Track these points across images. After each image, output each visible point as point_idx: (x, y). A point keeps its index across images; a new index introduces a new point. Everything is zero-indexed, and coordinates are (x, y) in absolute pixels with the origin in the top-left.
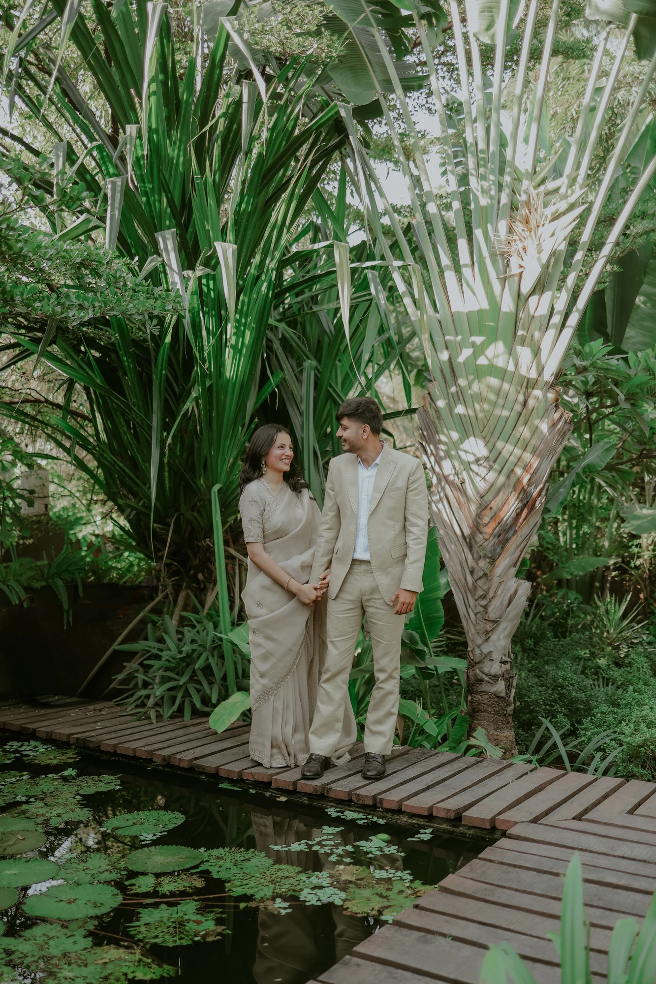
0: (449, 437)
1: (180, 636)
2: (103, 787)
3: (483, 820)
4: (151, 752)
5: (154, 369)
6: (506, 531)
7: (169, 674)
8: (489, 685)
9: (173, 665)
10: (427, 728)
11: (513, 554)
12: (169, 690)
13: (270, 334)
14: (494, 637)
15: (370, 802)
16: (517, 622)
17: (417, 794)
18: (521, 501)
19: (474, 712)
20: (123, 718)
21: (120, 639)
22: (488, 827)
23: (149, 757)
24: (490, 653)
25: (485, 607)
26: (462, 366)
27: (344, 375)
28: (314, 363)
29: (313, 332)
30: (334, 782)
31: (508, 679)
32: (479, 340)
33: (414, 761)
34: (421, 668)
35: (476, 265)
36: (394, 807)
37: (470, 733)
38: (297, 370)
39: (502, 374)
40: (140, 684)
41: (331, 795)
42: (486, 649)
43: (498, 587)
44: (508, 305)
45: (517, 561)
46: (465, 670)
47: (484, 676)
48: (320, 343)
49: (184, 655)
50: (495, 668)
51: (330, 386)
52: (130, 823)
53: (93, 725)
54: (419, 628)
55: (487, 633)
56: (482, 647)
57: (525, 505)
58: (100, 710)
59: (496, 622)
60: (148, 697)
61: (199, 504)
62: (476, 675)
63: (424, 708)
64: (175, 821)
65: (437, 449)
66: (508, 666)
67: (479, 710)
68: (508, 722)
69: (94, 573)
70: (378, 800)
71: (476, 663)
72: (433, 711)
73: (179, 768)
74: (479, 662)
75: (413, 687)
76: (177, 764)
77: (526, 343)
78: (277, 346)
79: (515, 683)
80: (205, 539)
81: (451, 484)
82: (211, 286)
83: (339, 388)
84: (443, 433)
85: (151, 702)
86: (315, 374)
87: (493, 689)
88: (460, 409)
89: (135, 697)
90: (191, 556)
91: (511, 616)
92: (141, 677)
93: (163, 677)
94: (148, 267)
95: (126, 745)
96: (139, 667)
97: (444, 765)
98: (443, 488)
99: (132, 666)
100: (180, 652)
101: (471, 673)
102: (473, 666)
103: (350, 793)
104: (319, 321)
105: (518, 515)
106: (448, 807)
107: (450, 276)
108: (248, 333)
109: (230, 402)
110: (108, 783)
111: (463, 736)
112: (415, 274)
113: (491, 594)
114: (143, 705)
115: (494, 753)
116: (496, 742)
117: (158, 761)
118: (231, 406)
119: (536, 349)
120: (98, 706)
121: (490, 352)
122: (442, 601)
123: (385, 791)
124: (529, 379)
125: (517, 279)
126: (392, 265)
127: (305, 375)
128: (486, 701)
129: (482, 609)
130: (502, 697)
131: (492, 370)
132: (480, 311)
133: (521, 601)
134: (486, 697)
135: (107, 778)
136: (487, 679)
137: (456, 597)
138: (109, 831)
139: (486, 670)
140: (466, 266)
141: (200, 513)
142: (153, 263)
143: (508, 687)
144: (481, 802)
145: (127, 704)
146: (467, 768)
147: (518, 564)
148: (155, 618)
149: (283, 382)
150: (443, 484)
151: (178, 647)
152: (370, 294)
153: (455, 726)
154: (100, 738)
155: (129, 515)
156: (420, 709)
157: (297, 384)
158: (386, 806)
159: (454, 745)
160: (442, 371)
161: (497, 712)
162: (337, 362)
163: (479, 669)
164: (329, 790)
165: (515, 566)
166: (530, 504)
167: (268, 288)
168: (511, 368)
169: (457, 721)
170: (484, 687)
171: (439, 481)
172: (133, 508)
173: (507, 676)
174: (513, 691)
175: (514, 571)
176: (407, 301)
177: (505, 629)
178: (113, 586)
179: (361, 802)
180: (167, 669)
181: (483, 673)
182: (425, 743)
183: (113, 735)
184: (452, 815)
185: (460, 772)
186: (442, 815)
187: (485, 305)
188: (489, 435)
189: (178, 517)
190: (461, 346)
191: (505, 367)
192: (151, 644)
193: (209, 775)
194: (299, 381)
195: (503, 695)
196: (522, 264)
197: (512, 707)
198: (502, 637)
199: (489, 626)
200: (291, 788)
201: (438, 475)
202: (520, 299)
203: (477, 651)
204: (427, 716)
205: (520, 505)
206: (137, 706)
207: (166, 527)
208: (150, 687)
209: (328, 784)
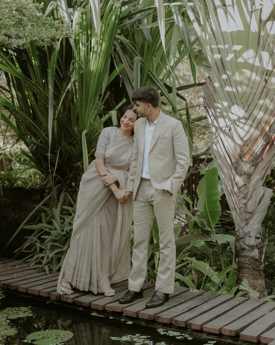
0: (222, 105)
1: (62, 221)
2: (22, 315)
3: (252, 337)
4: (49, 293)
5: (49, 63)
6: (257, 158)
7: (56, 244)
8: (249, 252)
9: (58, 238)
10: (212, 279)
11: (261, 172)
12: (56, 254)
13: (115, 43)
14: (251, 222)
15: (183, 325)
16: (264, 213)
17: (211, 320)
18: (265, 141)
19: (240, 269)
20: (29, 271)
21: (25, 222)
22: (256, 342)
23: (47, 296)
24: (249, 232)
25: (245, 204)
26: (229, 62)
27: (157, 65)
28: (140, 58)
29: (139, 40)
30: (160, 312)
31: (260, 249)
32: (238, 48)
33: (207, 300)
34: (208, 242)
35: (235, 5)
36: (198, 328)
37: (238, 281)
38: (130, 62)
39: (252, 68)
40: (38, 250)
41: (160, 320)
42: (246, 230)
43: (253, 192)
44: (254, 27)
45: (264, 177)
46: (234, 242)
47: (246, 246)
48: (143, 46)
49: (64, 233)
50: (252, 242)
51: (150, 71)
52: (41, 337)
53: (12, 275)
54: (206, 218)
55: (247, 220)
56: (244, 229)
57: (267, 143)
58: (14, 266)
59: (252, 213)
60: (43, 258)
61: (74, 142)
62: (241, 246)
63: (210, 266)
64: (67, 336)
65: (215, 112)
66: (260, 240)
67: (243, 267)
68: (261, 275)
69: (9, 181)
70: (188, 324)
71: (241, 238)
72: (215, 268)
73: (66, 303)
74: (243, 238)
75: (201, 251)
76: (65, 300)
77: (265, 48)
78: (119, 48)
79: (264, 251)
80: (77, 162)
81: (224, 132)
82: (84, 18)
83: (154, 73)
84: (218, 103)
85: (44, 261)
86: (141, 65)
87: (252, 254)
88: (228, 89)
89: (35, 257)
90: (68, 172)
91: (261, 209)
92: (38, 245)
93: (52, 246)
94: (49, 9)
95: (34, 288)
96: (37, 239)
97: (225, 302)
98: (219, 134)
99: (33, 238)
100: (63, 231)
101: (238, 244)
102: (239, 240)
103: (171, 320)
104: (142, 33)
105: (264, 149)
106: (231, 329)
107: (220, 11)
108: (104, 44)
109: (93, 83)
110: (24, 312)
111: (233, 283)
112: (201, 10)
113: (249, 196)
114: (40, 263)
115: (254, 294)
116: (254, 287)
117: (53, 298)
118: (94, 84)
119: (272, 52)
120: (13, 263)
121: (245, 55)
122: (220, 201)
123: (192, 319)
124: (267, 70)
125: (259, 12)
126: (187, 5)
127: (135, 65)
128: (247, 262)
129: (244, 205)
130: (257, 260)
131: (246, 65)
132: (238, 32)
133: (267, 201)
134: (247, 259)
135: (23, 309)
136: (247, 248)
137: (227, 198)
138: (29, 342)
139: (247, 243)
140: (230, 6)
141: (74, 147)
142: (52, 6)
143: (260, 253)
144: (251, 326)
145: (30, 262)
146: (239, 304)
147: (264, 179)
148: (46, 209)
149: (123, 71)
150: (219, 131)
151: (61, 227)
152: (174, 19)
153: (229, 277)
154: (17, 284)
155: (32, 148)
156: (208, 267)
157: (131, 71)
158: (193, 327)
159: (229, 289)
160: (216, 64)
161: (254, 269)
162: (153, 57)
163: (243, 242)
164: (158, 317)
165: (262, 179)
166: (271, 142)
167: (116, 18)
168: (257, 63)
169: (230, 274)
170: (246, 253)
171: (217, 130)
172: (35, 144)
173: (259, 246)
174: (263, 255)
175: (262, 182)
176: (196, 25)
177: (257, 217)
178: (20, 189)
179: (177, 325)
180: (54, 241)
181: (245, 244)
182: (212, 288)
183: (25, 282)
184: (233, 334)
185: (235, 306)
186: (227, 333)
187: (242, 28)
188: (245, 102)
189: (61, 150)
190: (228, 52)
191: (253, 63)
192: (44, 225)
193: (84, 307)
194: (132, 69)
195: (257, 258)
196: (262, 3)
197: (263, 265)
198: (256, 222)
199: (248, 216)
200: (135, 316)
201: (216, 127)
202: (261, 23)
203: (241, 231)
204: (212, 271)
205: (265, 143)
206: (36, 264)
207: (54, 155)
208: (44, 252)
209: (157, 314)
